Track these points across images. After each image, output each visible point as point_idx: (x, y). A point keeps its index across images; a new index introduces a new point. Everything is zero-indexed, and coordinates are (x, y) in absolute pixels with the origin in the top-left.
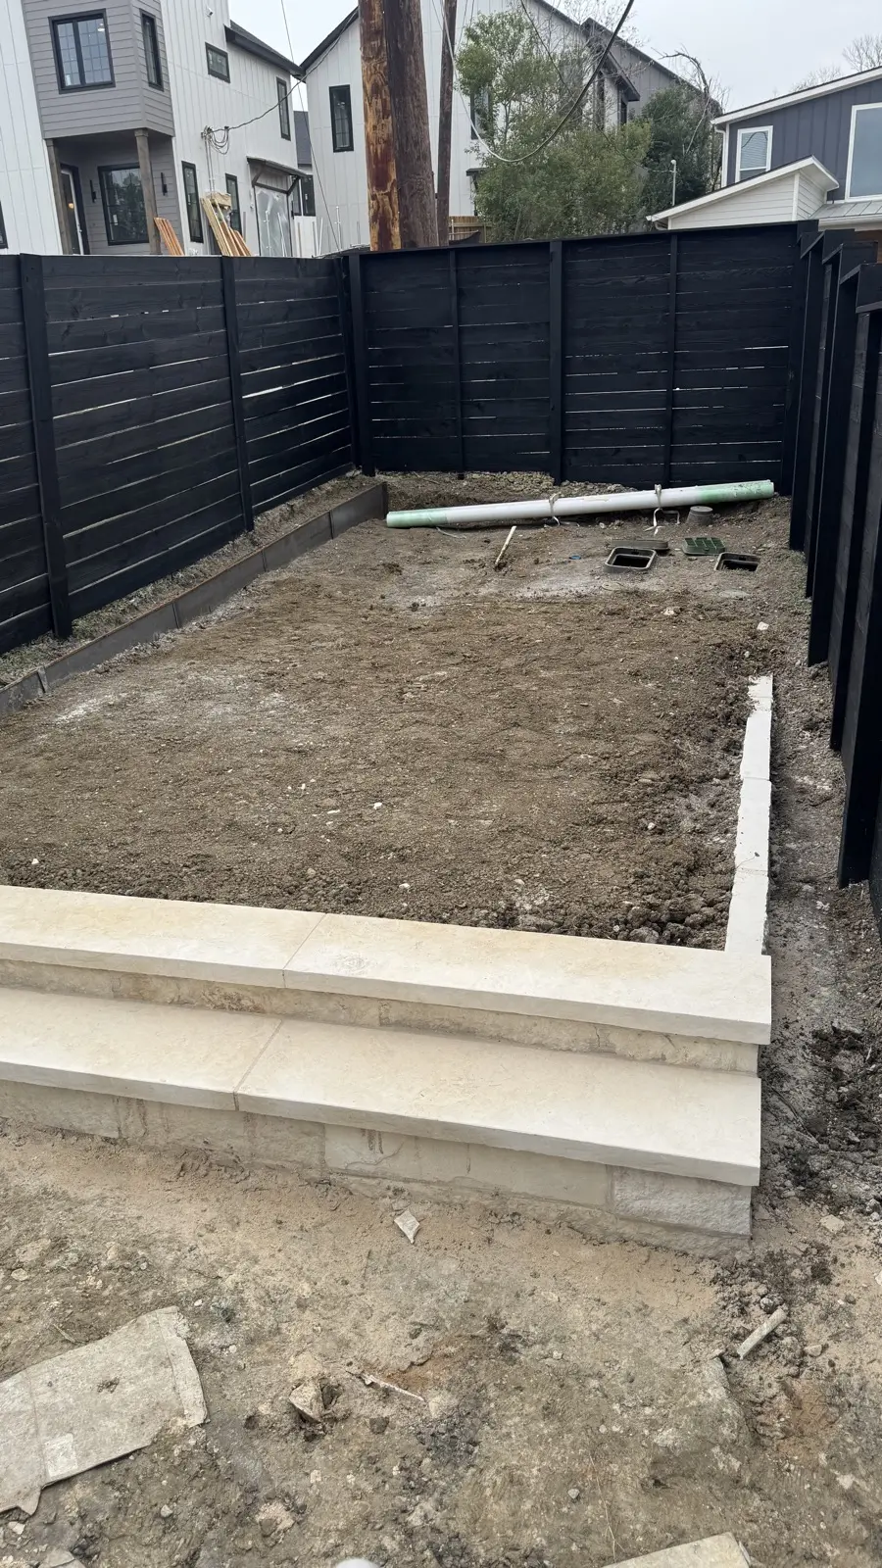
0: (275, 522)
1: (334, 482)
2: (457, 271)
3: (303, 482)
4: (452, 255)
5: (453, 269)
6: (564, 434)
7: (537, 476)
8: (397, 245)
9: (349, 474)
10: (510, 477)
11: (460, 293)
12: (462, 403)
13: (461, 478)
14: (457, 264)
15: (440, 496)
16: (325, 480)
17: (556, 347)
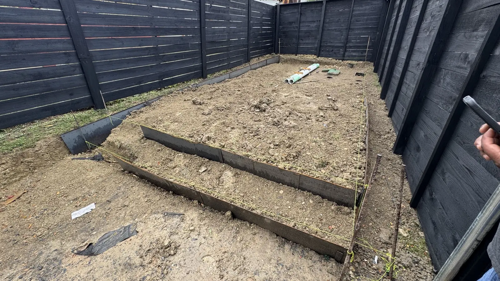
0: (254, 61)
1: (268, 55)
2: (301, 8)
3: (262, 54)
4: (300, 5)
5: (300, 8)
6: (320, 46)
7: (313, 55)
8: (288, 3)
9: (272, 54)
10: (307, 56)
11: (301, 14)
12: (298, 39)
13: (296, 55)
14: (301, 7)
15: (291, 59)
16: (267, 54)
17: (321, 26)
